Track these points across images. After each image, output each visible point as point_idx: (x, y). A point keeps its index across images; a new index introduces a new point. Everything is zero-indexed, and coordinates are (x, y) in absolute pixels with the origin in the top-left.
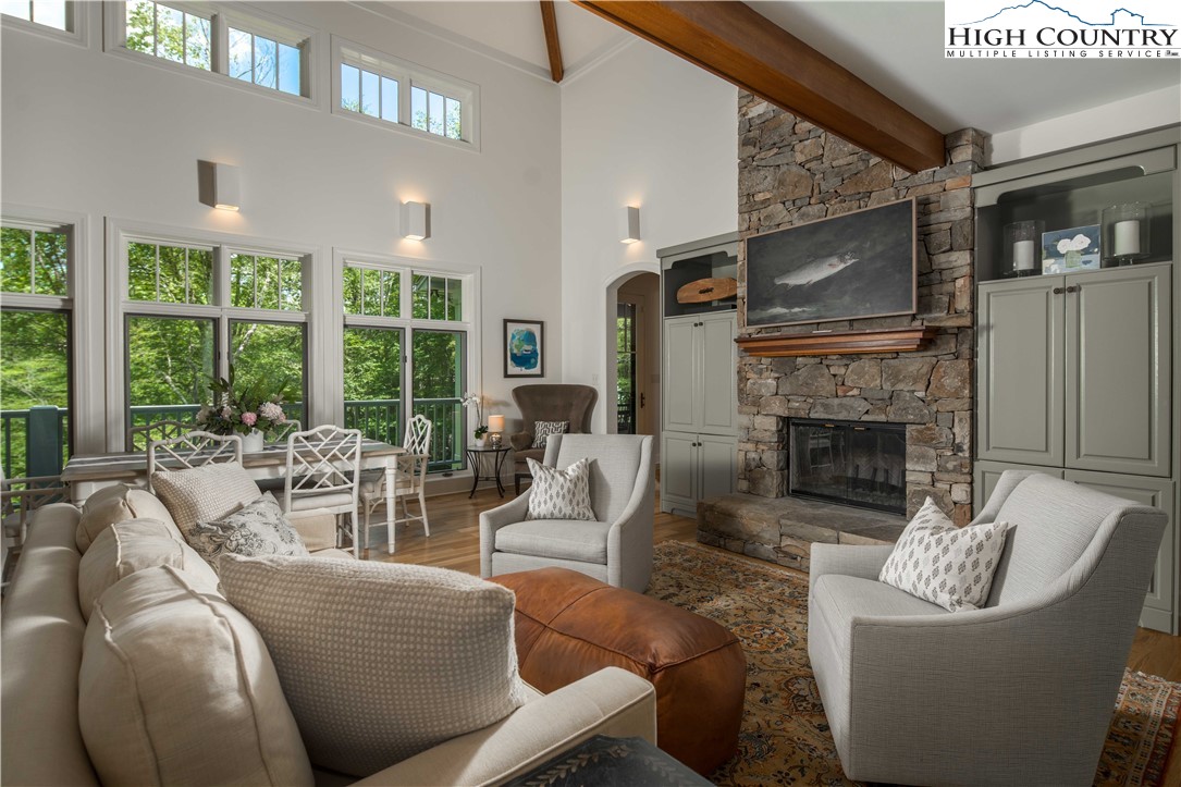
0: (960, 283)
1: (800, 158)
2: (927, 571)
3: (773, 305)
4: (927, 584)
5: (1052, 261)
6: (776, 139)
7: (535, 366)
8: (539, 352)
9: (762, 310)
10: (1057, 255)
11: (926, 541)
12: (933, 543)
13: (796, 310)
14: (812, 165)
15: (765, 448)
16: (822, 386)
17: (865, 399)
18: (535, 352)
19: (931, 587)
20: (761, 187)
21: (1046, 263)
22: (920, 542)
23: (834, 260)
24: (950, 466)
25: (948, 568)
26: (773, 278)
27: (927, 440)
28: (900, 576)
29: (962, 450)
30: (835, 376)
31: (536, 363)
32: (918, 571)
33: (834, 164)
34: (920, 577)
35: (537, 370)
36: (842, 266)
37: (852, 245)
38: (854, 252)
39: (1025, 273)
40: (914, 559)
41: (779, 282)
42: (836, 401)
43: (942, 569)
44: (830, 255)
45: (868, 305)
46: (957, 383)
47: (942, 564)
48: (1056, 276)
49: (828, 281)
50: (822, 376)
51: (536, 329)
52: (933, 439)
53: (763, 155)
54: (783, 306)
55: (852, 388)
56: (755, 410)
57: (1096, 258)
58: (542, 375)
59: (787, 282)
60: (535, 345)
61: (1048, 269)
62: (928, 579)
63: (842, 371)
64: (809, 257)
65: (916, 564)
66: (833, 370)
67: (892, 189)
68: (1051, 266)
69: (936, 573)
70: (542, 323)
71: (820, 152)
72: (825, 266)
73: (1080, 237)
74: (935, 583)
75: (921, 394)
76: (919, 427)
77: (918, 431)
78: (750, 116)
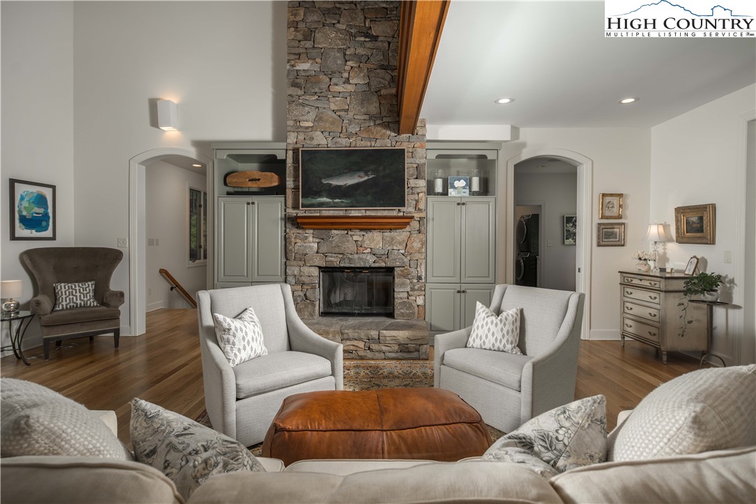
0: (421, 195)
1: (333, 107)
2: (499, 336)
3: (320, 196)
4: (501, 342)
5: (452, 190)
6: (317, 90)
7: (46, 229)
8: (51, 215)
9: (312, 198)
10: (453, 187)
11: (495, 322)
12: (499, 322)
13: (337, 200)
14: (341, 113)
15: (308, 287)
16: (348, 247)
17: (374, 255)
18: (46, 215)
19: (503, 343)
20: (305, 118)
21: (450, 190)
22: (492, 323)
23: (362, 174)
24: (416, 287)
25: (508, 333)
26: (321, 178)
27: (406, 276)
28: (484, 342)
29: (421, 279)
30: (356, 241)
31: (48, 225)
32: (495, 337)
33: (355, 117)
34: (496, 340)
35: (49, 233)
36: (366, 178)
37: (372, 167)
38: (374, 171)
39: (438, 194)
40: (491, 332)
41: (325, 182)
42: (356, 256)
43: (505, 333)
44: (359, 170)
45: (382, 202)
46: (419, 245)
47: (505, 332)
48: (454, 197)
49: (358, 185)
50: (348, 241)
51: (48, 193)
52: (408, 274)
53: (307, 97)
54: (327, 197)
55: (366, 249)
56: (301, 263)
57: (467, 191)
58: (54, 238)
59: (331, 182)
60: (46, 208)
61: (451, 193)
62: (501, 340)
63: (360, 239)
64: (345, 169)
65: (493, 334)
66: (355, 238)
67: (389, 140)
68: (451, 192)
69: (503, 336)
70: (54, 187)
71: (347, 107)
72: (356, 176)
73: (462, 181)
74: (504, 341)
75: (403, 251)
76: (401, 268)
77: (401, 271)
78: (297, 68)
